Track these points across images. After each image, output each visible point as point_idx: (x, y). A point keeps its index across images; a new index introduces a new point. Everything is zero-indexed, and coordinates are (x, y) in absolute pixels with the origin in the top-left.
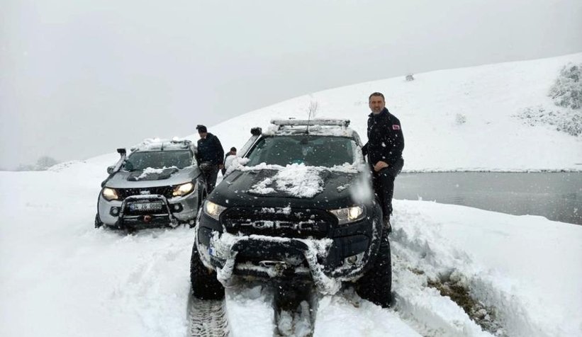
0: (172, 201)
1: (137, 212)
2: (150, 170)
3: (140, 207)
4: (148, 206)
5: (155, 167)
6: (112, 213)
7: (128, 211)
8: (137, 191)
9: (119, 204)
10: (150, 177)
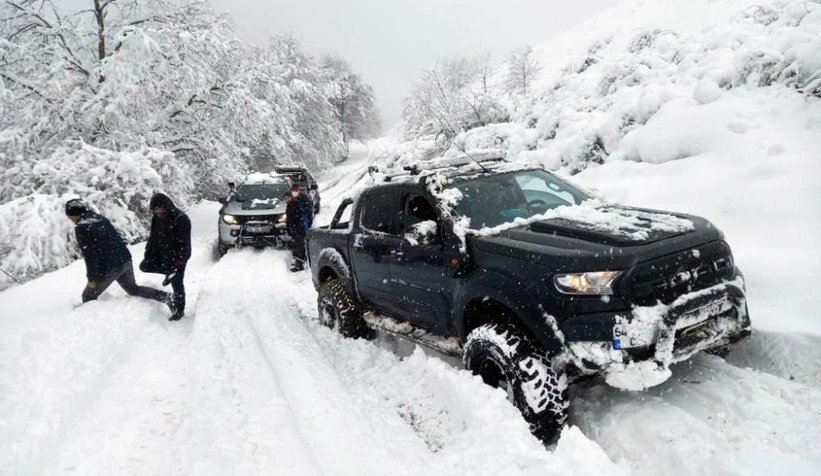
0: (277, 226)
1: (251, 234)
2: (257, 201)
3: (254, 230)
4: (260, 229)
5: (261, 198)
6: (232, 234)
7: (245, 233)
8: (249, 218)
9: (238, 227)
10: (259, 207)
